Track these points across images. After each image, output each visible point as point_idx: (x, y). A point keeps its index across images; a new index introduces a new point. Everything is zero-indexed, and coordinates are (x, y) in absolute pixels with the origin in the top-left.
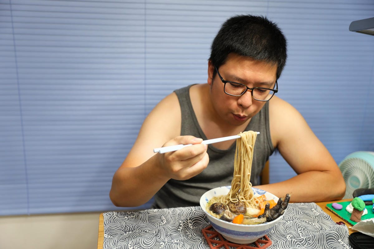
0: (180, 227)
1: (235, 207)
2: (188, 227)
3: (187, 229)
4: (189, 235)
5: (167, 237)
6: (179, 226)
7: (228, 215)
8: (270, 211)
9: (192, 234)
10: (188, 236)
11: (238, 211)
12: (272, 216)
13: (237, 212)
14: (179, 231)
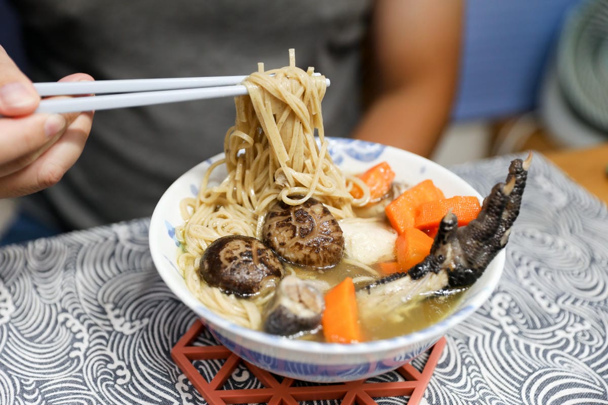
0: (76, 345)
1: (297, 244)
2: (110, 333)
3: (107, 341)
4: (119, 373)
5: (25, 399)
6: (72, 343)
7: (301, 301)
8: (458, 245)
9: (129, 367)
10: (117, 377)
11: (314, 257)
12: (470, 263)
13: (311, 263)
14: (78, 357)
